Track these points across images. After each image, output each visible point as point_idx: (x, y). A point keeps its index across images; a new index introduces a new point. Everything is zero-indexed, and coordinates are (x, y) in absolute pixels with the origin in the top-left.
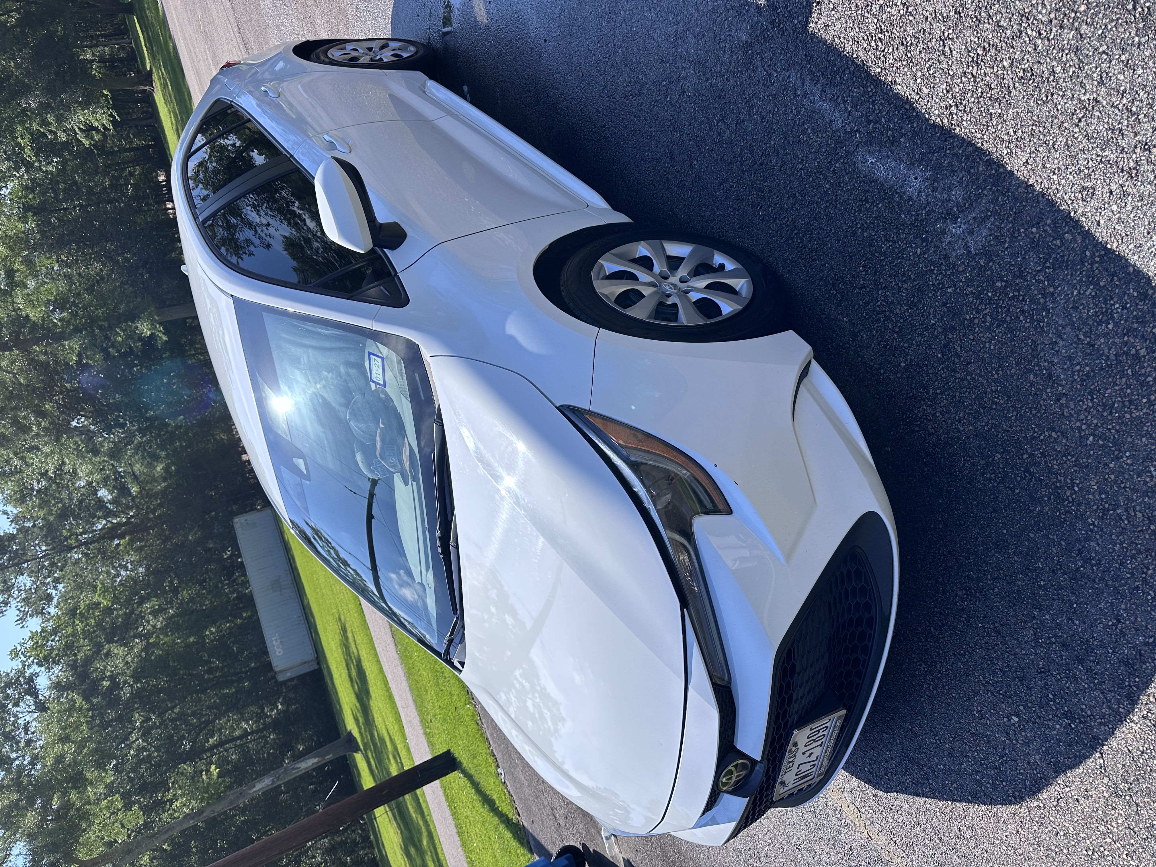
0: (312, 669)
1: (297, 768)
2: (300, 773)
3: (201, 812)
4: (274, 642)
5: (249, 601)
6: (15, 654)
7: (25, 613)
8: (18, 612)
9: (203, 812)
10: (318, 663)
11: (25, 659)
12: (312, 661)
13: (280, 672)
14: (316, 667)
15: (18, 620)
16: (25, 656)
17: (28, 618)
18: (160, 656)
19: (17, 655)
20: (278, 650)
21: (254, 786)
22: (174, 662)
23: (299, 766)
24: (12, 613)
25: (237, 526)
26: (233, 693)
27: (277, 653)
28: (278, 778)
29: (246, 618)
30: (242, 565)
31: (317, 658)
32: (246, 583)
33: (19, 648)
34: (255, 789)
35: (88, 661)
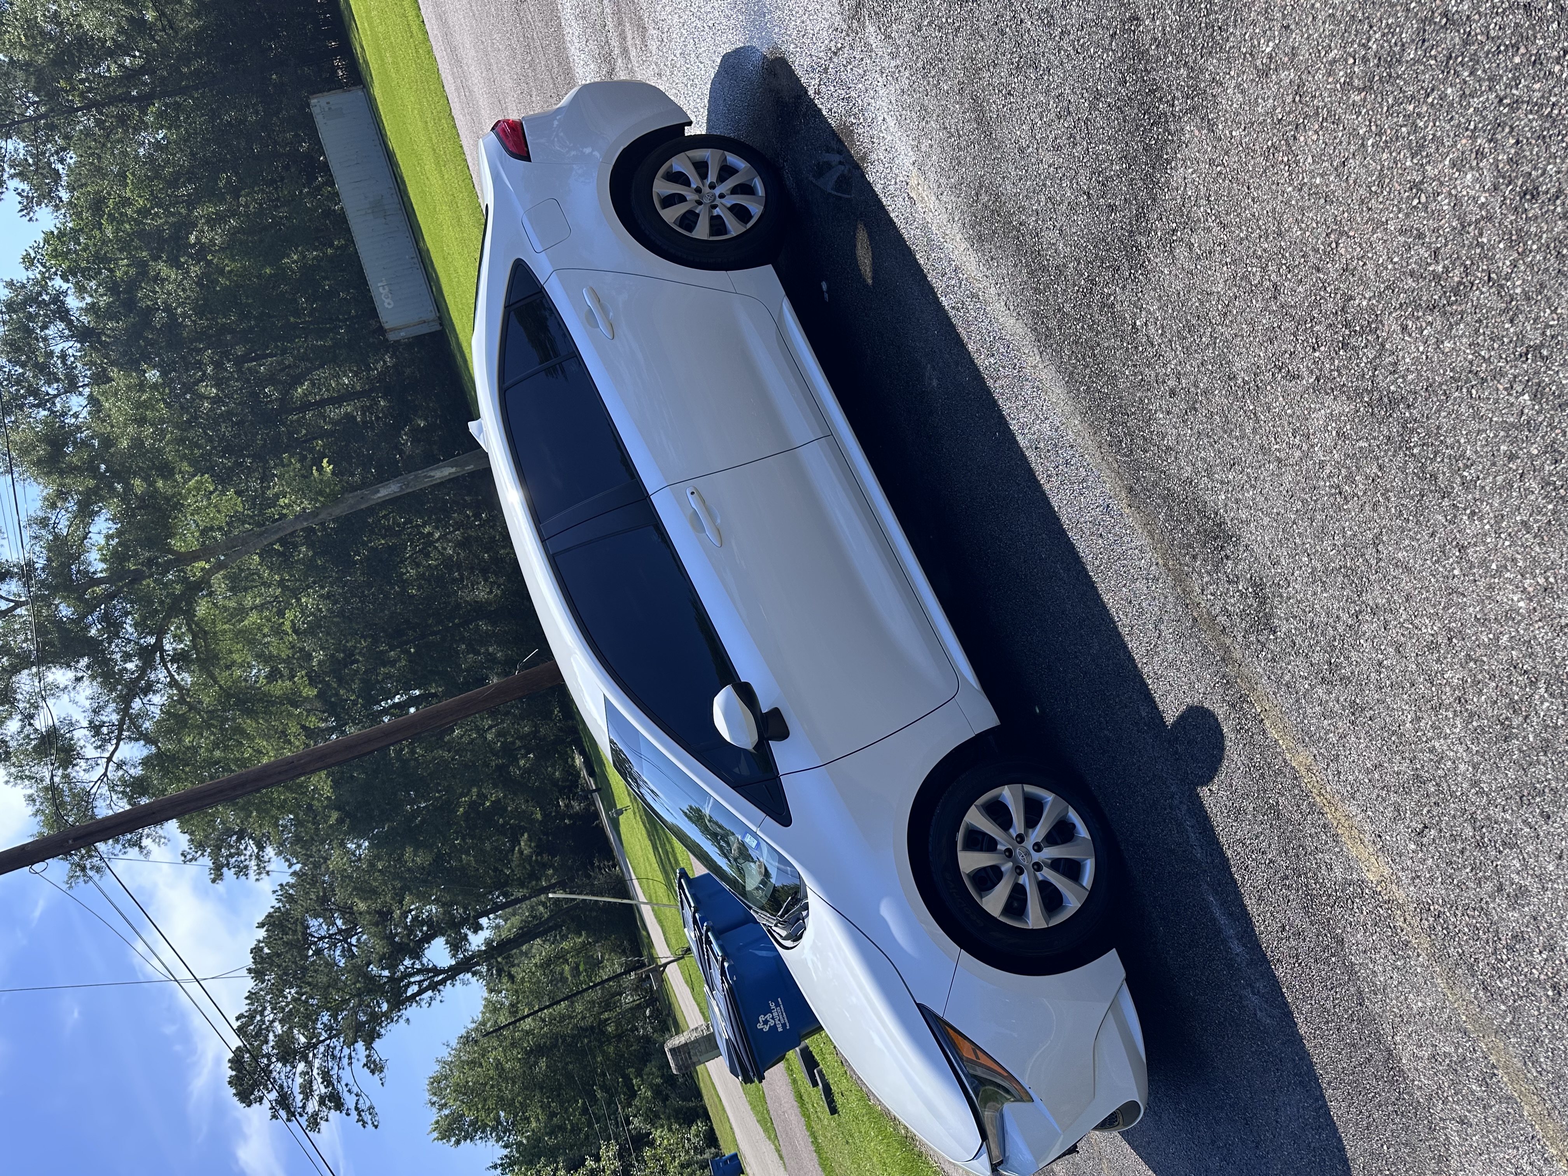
0: (433, 330)
1: (430, 477)
2: (434, 482)
3: (315, 513)
4: (381, 289)
5: (341, 221)
6: (28, 261)
7: (30, 199)
8: (19, 198)
9: (318, 514)
10: (441, 324)
11: (44, 270)
12: (433, 321)
13: (392, 330)
14: (438, 328)
15: (22, 210)
16: (44, 267)
17: (36, 208)
18: (227, 287)
19: (32, 264)
20: (387, 301)
21: (378, 492)
22: (247, 298)
23: (432, 474)
24: (11, 200)
25: (315, 111)
26: (330, 347)
27: (386, 305)
28: (407, 486)
29: (338, 248)
30: (325, 168)
31: (440, 318)
32: (335, 196)
33: (33, 255)
34: (379, 495)
35: (132, 285)
